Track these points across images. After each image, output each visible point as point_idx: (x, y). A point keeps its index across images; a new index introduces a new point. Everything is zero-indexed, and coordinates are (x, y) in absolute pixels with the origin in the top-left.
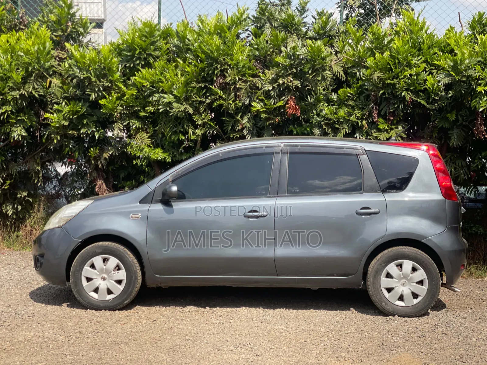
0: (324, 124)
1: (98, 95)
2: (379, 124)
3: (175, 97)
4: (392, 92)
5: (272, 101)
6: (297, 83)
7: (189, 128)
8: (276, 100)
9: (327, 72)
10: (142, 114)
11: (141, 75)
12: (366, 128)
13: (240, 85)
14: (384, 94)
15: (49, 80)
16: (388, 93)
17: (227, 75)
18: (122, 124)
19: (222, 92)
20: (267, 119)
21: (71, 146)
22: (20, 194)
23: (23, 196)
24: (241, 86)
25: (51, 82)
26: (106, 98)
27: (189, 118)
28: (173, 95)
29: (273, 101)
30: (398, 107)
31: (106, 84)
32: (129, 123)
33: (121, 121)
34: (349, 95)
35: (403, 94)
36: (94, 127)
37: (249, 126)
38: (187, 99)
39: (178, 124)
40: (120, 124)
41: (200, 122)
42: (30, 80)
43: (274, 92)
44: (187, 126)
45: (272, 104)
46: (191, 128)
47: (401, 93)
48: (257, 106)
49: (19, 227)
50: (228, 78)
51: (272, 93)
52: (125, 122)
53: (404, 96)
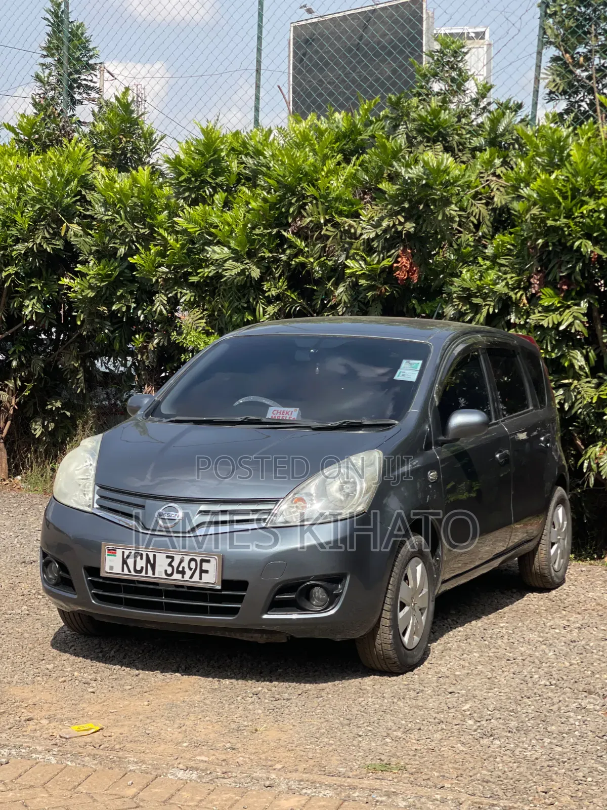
0: (456, 298)
1: (130, 248)
2: (543, 297)
3: (234, 251)
4: (559, 241)
5: (375, 257)
6: (410, 226)
7: (257, 302)
8: (382, 256)
9: (453, 206)
10: (194, 279)
11: (188, 216)
12: (524, 304)
13: (327, 230)
14: (545, 245)
15: (65, 225)
16: (554, 244)
17: (305, 214)
18: (166, 295)
19: (303, 243)
20: (370, 288)
21: (106, 331)
22: (51, 404)
23: (54, 408)
24: (328, 233)
25: (68, 228)
26: (140, 254)
27: (257, 286)
28: (229, 248)
29: (377, 258)
30: (574, 267)
31: (142, 231)
32: (176, 294)
33: (166, 291)
34: (509, 246)
35: (577, 244)
36: (134, 300)
37: (347, 301)
38: (251, 255)
39: (241, 297)
40: (163, 296)
41: (274, 292)
42: (40, 225)
43: (378, 241)
44: (254, 299)
45: (375, 262)
46: (262, 303)
47: (574, 243)
48: (354, 266)
49: (56, 456)
50: (306, 219)
51: (375, 244)
52: (171, 293)
53: (579, 247)
